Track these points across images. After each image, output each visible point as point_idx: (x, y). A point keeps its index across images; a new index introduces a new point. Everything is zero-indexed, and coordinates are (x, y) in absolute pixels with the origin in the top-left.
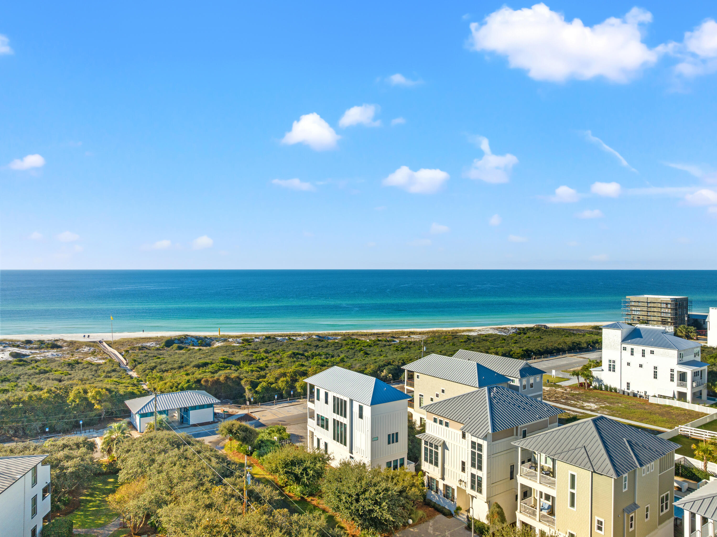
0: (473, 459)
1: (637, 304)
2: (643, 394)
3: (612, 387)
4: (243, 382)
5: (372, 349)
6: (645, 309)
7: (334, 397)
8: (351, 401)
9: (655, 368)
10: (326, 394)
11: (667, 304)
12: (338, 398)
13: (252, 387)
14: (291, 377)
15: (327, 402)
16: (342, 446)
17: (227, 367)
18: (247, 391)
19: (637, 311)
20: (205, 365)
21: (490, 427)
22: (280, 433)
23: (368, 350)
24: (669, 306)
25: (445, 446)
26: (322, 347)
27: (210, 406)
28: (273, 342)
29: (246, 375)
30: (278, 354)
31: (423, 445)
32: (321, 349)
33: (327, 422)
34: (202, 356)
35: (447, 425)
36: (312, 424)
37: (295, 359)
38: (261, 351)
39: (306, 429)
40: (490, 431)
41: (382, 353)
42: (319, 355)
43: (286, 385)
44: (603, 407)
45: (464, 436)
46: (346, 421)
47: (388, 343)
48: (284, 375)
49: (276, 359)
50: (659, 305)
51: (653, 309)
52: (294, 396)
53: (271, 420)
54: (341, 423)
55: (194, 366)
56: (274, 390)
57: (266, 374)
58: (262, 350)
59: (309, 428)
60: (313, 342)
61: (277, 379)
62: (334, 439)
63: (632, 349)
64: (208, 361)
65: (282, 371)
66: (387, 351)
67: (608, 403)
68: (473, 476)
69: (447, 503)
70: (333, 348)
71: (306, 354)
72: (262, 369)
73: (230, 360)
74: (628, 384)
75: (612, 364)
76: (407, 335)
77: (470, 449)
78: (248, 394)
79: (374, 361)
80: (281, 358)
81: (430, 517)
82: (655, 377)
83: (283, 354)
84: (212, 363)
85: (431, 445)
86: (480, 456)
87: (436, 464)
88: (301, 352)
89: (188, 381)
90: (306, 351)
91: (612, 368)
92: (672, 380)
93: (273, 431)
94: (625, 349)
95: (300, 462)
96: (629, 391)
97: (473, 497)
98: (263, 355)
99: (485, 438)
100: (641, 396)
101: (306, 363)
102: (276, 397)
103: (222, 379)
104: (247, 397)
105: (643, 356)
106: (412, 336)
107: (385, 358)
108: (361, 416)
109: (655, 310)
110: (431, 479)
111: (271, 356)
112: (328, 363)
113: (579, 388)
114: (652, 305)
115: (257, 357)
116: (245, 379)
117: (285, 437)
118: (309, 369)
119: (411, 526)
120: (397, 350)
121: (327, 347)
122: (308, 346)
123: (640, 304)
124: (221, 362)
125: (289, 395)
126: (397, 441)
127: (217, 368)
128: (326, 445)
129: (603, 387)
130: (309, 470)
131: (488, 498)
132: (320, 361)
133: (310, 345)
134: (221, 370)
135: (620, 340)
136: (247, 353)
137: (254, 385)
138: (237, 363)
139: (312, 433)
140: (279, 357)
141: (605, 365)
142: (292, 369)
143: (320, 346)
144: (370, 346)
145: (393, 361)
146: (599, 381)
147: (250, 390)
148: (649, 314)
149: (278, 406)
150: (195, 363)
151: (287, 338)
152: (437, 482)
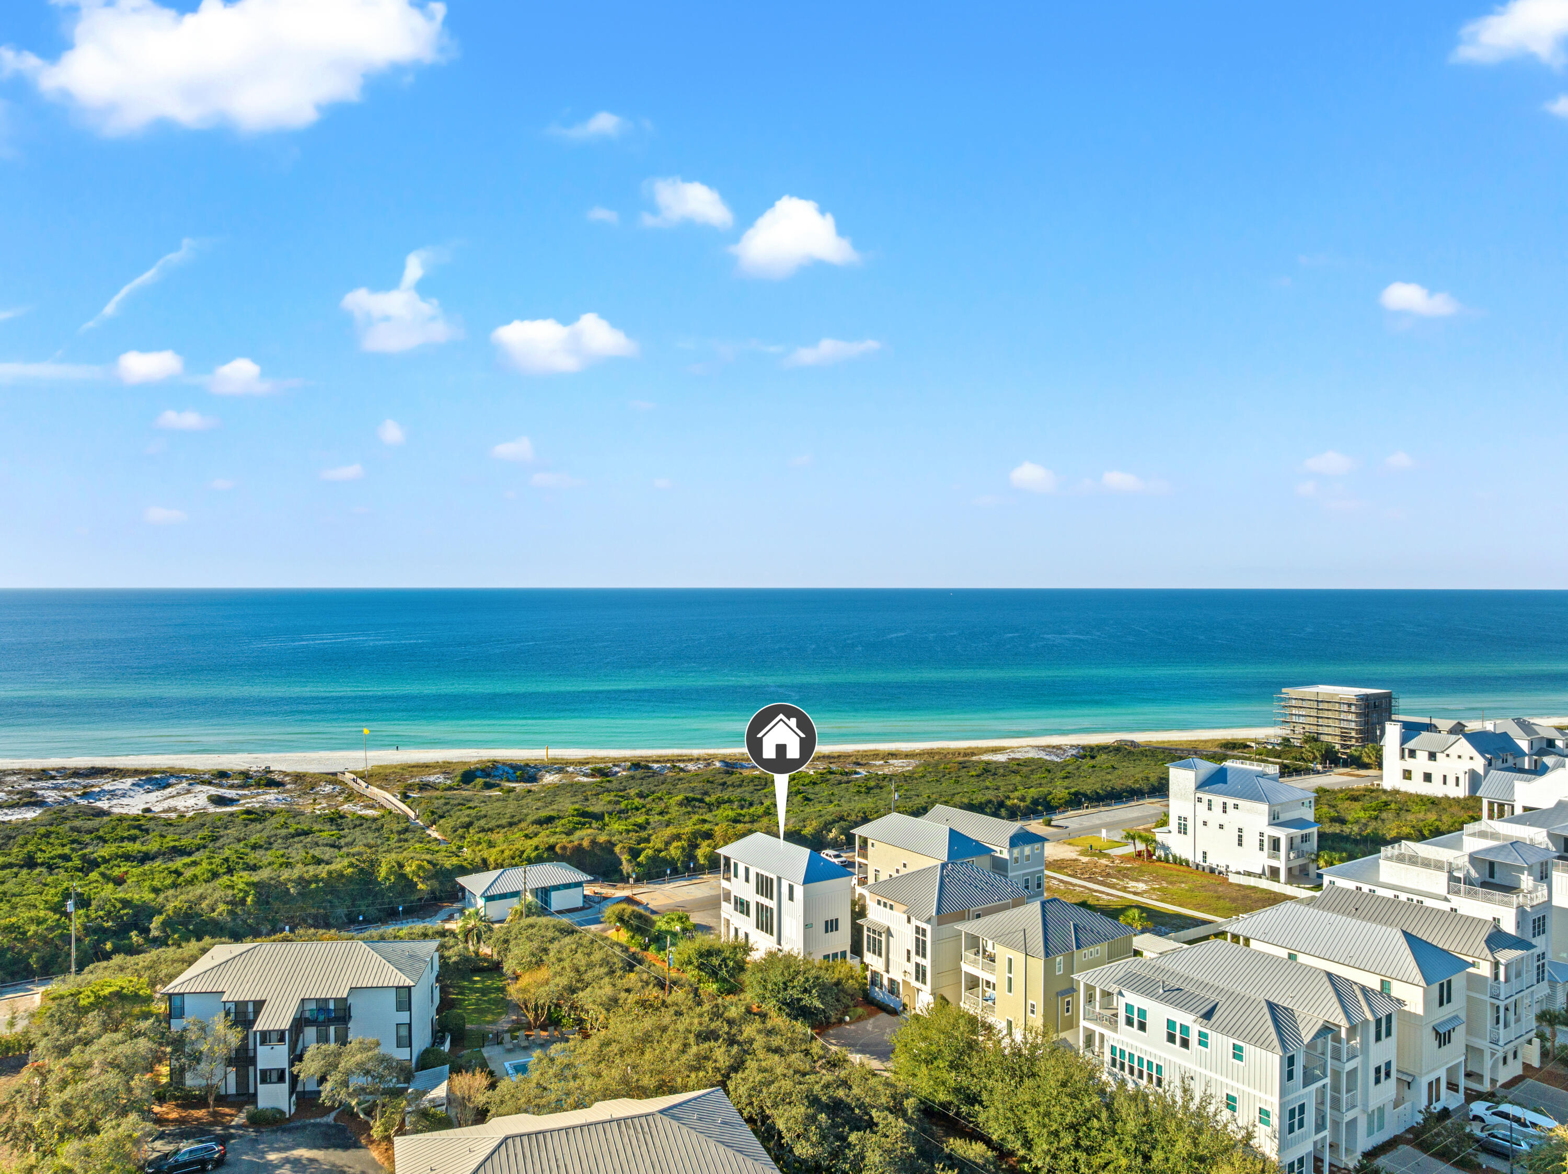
0: (917, 946)
1: (1299, 703)
2: (1223, 870)
3: (1183, 858)
4: (617, 849)
5: (817, 788)
6: (1314, 713)
7: (757, 874)
8: (779, 879)
9: (1240, 830)
10: (747, 870)
11: (1350, 705)
12: (762, 876)
13: (633, 857)
14: (689, 840)
15: (747, 880)
16: (768, 935)
17: (584, 824)
18: (624, 862)
19: (1299, 715)
20: (550, 820)
21: (934, 910)
22: (683, 923)
23: (811, 791)
24: (1353, 709)
25: (889, 933)
26: (733, 785)
27: (579, 885)
28: (649, 777)
29: (620, 838)
30: (661, 799)
31: (865, 932)
32: (731, 789)
33: (748, 906)
34: (539, 804)
35: (891, 907)
36: (727, 909)
37: (689, 809)
38: (632, 794)
39: (719, 917)
40: (934, 914)
41: (832, 798)
42: (730, 801)
43: (682, 853)
44: (1154, 889)
45: (909, 921)
46: (772, 904)
47: (845, 778)
48: (678, 837)
49: (658, 810)
50: (1337, 707)
51: (1326, 714)
52: (694, 870)
53: (664, 905)
54: (767, 907)
55: (534, 823)
56: (664, 860)
57: (650, 835)
58: (633, 792)
59: (724, 915)
60: (718, 777)
61: (668, 844)
62: (758, 927)
63: (1210, 801)
64: (552, 813)
65: (675, 831)
66: (842, 793)
67: (1167, 882)
68: (917, 965)
69: (891, 1000)
70: (751, 788)
71: (707, 799)
72: (642, 827)
73: (587, 812)
74: (1205, 853)
75: (1182, 822)
76: (883, 759)
77: (914, 935)
78: (626, 867)
79: (817, 814)
80: (667, 807)
81: (870, 1015)
82: (1240, 844)
83: (669, 799)
84: (559, 818)
85: (874, 932)
86: (924, 942)
87: (880, 955)
88: (699, 797)
89: (537, 848)
90: (706, 793)
91: (1183, 830)
92: (1261, 849)
93: (673, 920)
94: (1200, 800)
95: (719, 952)
96: (1205, 864)
97: (918, 990)
98: (637, 801)
99: (928, 921)
100: (1220, 873)
101: (708, 817)
102: (668, 872)
103: (586, 844)
104: (625, 872)
105: (1225, 812)
106: (891, 761)
107: (837, 808)
108: (791, 898)
109: (1330, 715)
110: (875, 974)
111: (649, 803)
112: (744, 816)
113: (1134, 860)
114: (1325, 706)
115: (627, 805)
116: (620, 845)
117: (690, 928)
118: (716, 828)
119: (847, 1023)
120: (859, 792)
121: (740, 786)
122: (709, 785)
123: (1305, 704)
124: (573, 816)
125: (687, 868)
126: (837, 929)
127: (571, 825)
128: (747, 935)
129: (1171, 858)
130: (728, 961)
131: (932, 990)
132: (731, 814)
133: (712, 782)
134: (577, 829)
135: (1193, 786)
136: (609, 799)
137: (634, 853)
138: (599, 817)
139: (728, 921)
140: (663, 805)
141: (1173, 824)
142: (688, 828)
143: (729, 783)
144: (815, 783)
145: (849, 815)
146: (1165, 848)
147: (629, 861)
148: (1321, 722)
149: (672, 885)
150: (534, 818)
151: (669, 765)
152: (882, 975)
